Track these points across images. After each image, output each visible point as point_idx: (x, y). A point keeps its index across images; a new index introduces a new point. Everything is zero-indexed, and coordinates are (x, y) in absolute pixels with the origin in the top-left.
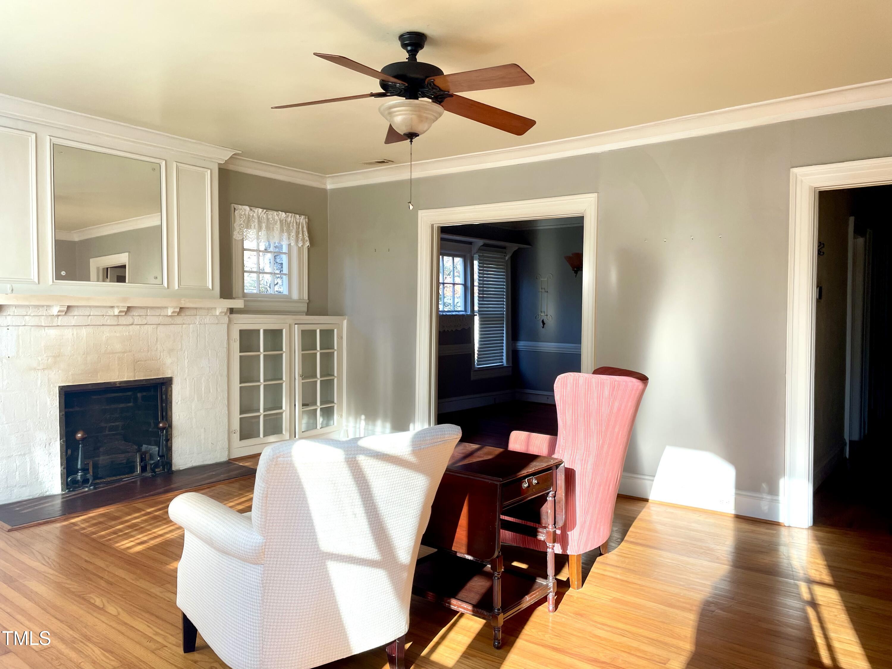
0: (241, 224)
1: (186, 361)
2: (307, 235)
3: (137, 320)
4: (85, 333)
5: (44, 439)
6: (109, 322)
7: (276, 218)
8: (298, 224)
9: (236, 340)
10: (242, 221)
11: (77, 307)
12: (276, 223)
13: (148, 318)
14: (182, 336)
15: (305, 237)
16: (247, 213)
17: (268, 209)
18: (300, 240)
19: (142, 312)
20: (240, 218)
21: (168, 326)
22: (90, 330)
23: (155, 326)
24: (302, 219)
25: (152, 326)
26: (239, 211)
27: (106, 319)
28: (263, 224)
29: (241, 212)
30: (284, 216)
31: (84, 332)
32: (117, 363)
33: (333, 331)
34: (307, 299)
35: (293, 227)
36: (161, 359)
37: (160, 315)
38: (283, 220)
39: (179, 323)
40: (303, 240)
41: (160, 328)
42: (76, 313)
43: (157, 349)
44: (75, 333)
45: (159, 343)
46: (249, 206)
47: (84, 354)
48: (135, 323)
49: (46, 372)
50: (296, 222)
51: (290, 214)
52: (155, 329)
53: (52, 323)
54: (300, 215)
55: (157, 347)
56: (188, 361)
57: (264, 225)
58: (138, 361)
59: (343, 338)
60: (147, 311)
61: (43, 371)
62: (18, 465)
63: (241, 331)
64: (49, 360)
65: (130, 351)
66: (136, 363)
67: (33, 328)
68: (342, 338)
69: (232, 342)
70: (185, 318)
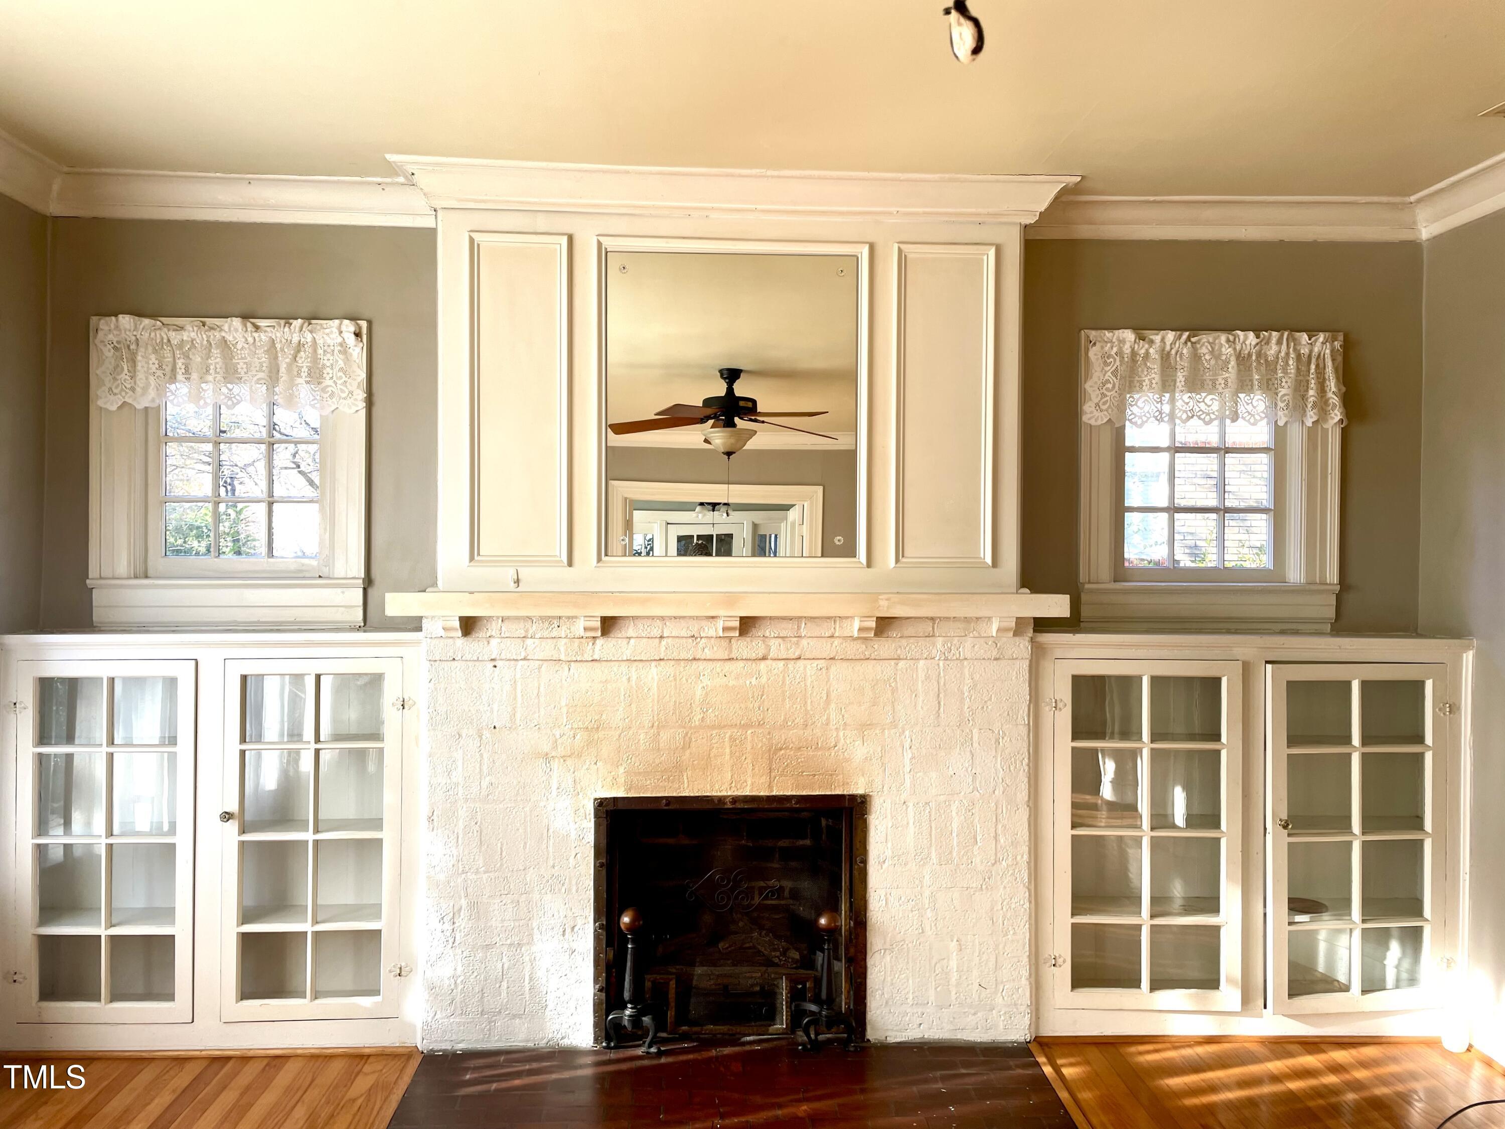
0: (1108, 381)
1: (908, 755)
2: (1333, 389)
3: (776, 648)
4: (656, 678)
5: (562, 914)
6: (708, 654)
7: (1227, 350)
8: (1305, 359)
9: (1060, 705)
10: (1109, 374)
11: (634, 618)
12: (1225, 366)
13: (804, 642)
14: (894, 691)
15: (1330, 395)
16: (1127, 349)
17: (1195, 329)
18: (1309, 406)
19: (787, 629)
20: (1106, 364)
21: (858, 663)
22: (668, 669)
23: (822, 663)
24: (1318, 344)
25: (816, 662)
26: (1102, 347)
27: (701, 645)
28: (1179, 374)
29: (1107, 349)
30: (1254, 343)
31: (653, 673)
32: (728, 750)
33: (1420, 685)
34: (1336, 580)
35: (1285, 371)
36: (840, 745)
37: (832, 637)
38: (1250, 355)
39: (886, 656)
40: (1322, 406)
41: (837, 669)
42: (631, 632)
43: (828, 719)
44: (634, 678)
45: (833, 706)
46: (1135, 329)
47: (653, 726)
48: (771, 655)
49: (569, 762)
50: (1299, 356)
51: (1274, 334)
52: (824, 670)
53: (582, 655)
54: (1312, 332)
55: (829, 715)
56: (913, 758)
57: (1180, 377)
58: (781, 749)
59: (1459, 709)
60: (799, 628)
61: (562, 760)
62: (506, 967)
63: (1078, 681)
64: (578, 737)
65: (760, 725)
66: (775, 753)
67: (545, 664)
68: (1454, 708)
69: (1047, 708)
70: (904, 642)
